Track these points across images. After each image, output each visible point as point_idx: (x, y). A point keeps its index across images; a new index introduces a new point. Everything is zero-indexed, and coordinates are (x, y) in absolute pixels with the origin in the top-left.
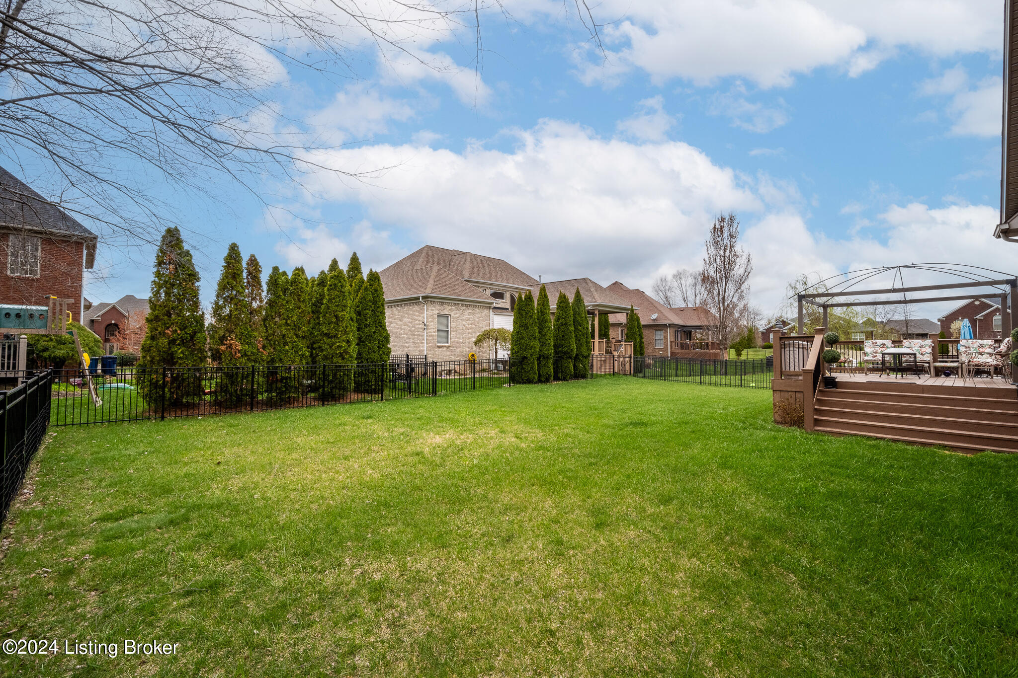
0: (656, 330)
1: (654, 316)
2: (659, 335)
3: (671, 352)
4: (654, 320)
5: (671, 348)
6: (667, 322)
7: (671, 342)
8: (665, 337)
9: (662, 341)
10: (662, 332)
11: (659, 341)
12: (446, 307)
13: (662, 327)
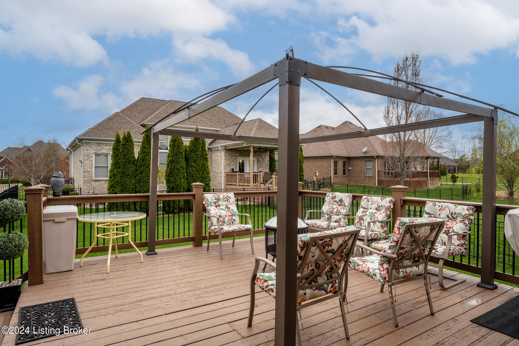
0: (367, 161)
1: (365, 150)
2: (369, 165)
3: (379, 181)
4: (365, 153)
5: (378, 176)
6: (374, 154)
7: (379, 172)
8: (374, 167)
9: (372, 171)
10: (371, 163)
11: (369, 171)
12: (104, 147)
13: (371, 158)
